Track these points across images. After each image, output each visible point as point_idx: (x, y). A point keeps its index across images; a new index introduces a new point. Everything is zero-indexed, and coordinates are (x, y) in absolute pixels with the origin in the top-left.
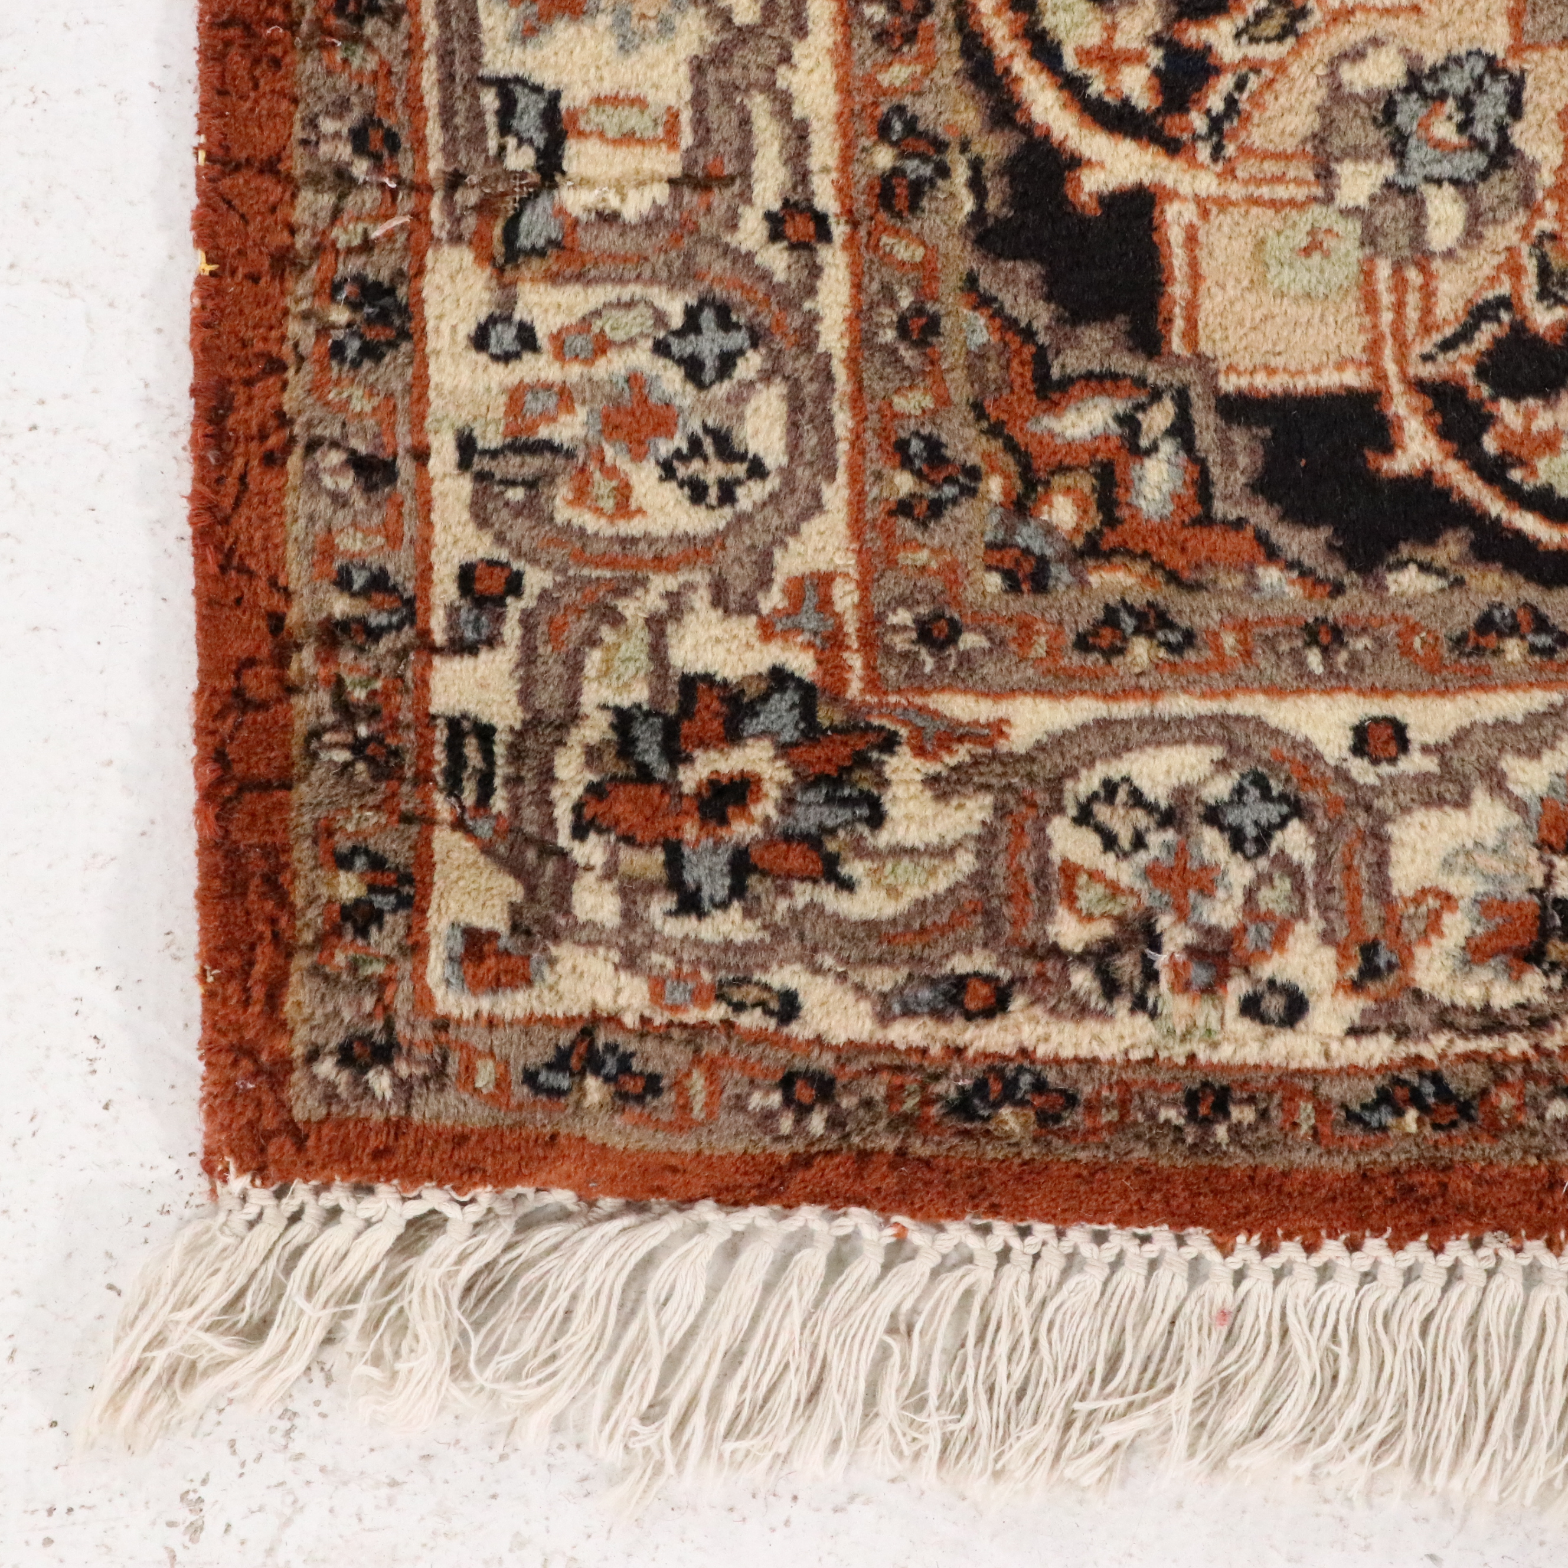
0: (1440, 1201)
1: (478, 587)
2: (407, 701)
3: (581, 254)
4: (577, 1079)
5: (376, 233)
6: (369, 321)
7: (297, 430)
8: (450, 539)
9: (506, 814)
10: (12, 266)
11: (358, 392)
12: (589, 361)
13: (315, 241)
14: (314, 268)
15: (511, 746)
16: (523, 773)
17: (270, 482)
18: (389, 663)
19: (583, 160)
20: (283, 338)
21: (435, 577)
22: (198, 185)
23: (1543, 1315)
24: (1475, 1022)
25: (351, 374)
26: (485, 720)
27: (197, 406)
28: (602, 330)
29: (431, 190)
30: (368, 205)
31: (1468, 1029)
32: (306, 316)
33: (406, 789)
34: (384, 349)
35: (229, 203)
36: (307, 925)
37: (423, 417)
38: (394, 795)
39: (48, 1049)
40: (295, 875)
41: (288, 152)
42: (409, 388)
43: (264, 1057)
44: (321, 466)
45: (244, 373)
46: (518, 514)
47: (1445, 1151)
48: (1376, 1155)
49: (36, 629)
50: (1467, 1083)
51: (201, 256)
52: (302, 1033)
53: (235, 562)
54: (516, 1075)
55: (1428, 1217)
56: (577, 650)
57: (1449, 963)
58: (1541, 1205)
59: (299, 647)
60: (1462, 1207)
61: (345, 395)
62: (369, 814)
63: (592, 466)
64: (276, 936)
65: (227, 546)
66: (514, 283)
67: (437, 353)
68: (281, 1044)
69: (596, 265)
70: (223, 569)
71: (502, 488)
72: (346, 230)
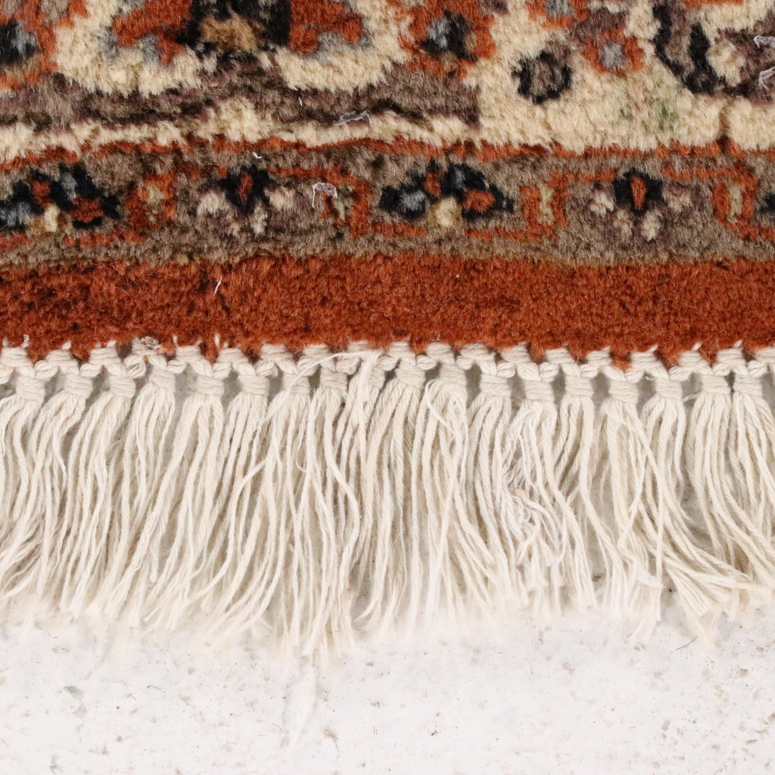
0: (81, 305)
23: (195, 426)
24: (121, 110)
31: (114, 117)
47: (87, 251)
48: (12, 256)
50: (113, 177)
55: (69, 323)
57: (94, 45)
58: (191, 307)
60: (106, 311)
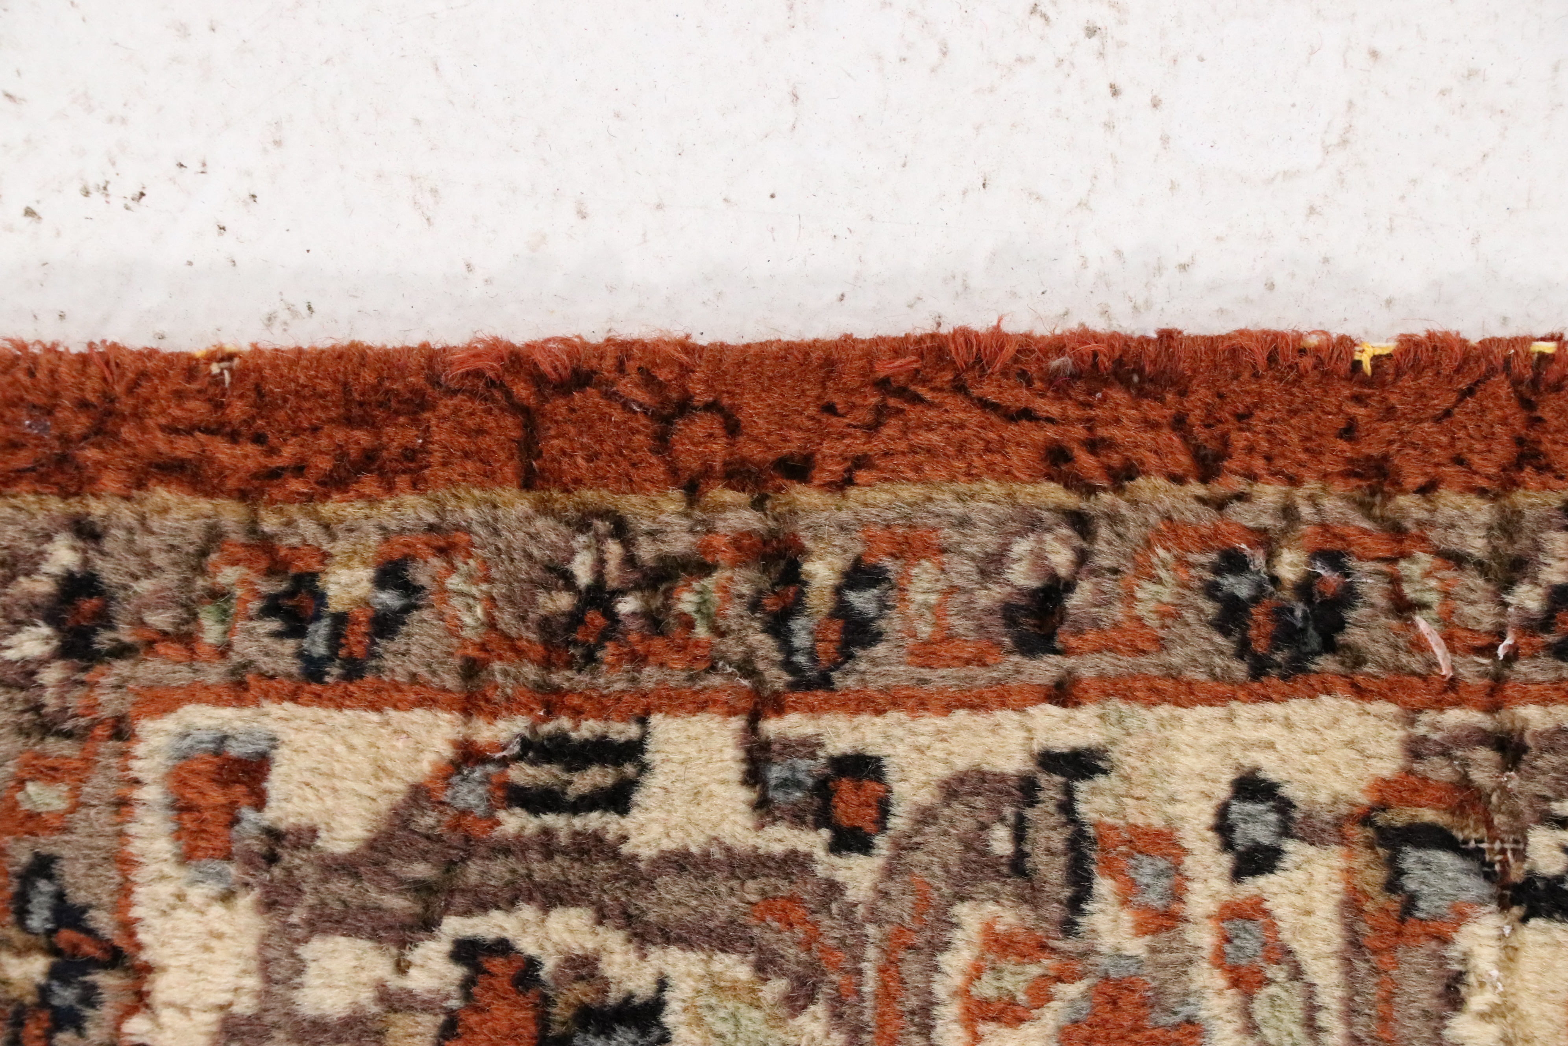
1: (845, 784)
2: (677, 677)
3: (1392, 948)
4: (42, 941)
5: (1423, 623)
6: (1281, 612)
7: (1106, 498)
8: (922, 740)
9: (497, 832)
10: (1374, 54)
11: (1167, 595)
12: (1219, 959)
13: (1408, 524)
14: (1366, 525)
15: (597, 838)
16: (558, 859)
17: (1019, 457)
18: (733, 649)
19: (1544, 952)
20: (1252, 477)
21: (864, 718)
22: (1499, 341)
25: (1197, 584)
26: (636, 797)
27: (1144, 341)
28: (1270, 982)
29: (1492, 709)
30: (1468, 610)
32: (1288, 512)
33: (531, 672)
34: (1237, 636)
35: (1470, 392)
36: (290, 523)
37: (1128, 695)
38: (519, 652)
39: (124, 121)
40: (372, 501)
41: (1553, 482)
42: (1173, 674)
43: (92, 454)
44: (1048, 537)
45: (1195, 417)
46: (968, 846)
49: (796, 97)
51: (1386, 346)
52: (126, 513)
53: (892, 402)
54: (46, 844)
56: (751, 942)
59: (758, 505)
61: (1163, 574)
62: (479, 611)
63: (1049, 964)
64: (275, 474)
65: (921, 391)
66: (1343, 840)
67: (1230, 719)
68: (110, 481)
69: (1376, 971)
70: (883, 385)
71: (1011, 819)
72: (1428, 574)
